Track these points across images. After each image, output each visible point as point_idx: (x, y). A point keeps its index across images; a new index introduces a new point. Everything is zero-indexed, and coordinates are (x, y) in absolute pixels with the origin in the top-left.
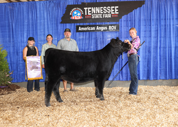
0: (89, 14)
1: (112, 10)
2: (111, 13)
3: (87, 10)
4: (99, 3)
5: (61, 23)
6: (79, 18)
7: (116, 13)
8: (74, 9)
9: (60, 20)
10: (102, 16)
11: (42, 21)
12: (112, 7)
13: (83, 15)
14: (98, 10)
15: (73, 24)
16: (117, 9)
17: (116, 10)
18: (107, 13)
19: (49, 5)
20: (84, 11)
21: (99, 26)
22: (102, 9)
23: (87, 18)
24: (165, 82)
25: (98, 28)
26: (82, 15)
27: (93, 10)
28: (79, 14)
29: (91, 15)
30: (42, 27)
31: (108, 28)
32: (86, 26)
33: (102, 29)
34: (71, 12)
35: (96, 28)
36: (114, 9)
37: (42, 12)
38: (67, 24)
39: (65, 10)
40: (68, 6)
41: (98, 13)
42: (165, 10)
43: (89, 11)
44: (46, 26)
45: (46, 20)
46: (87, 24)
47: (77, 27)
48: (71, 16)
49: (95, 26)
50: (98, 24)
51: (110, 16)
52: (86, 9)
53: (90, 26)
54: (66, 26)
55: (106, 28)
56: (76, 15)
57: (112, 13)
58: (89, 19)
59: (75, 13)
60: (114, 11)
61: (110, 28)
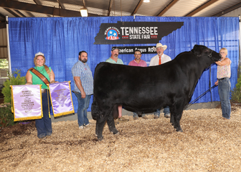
0: (126, 34)
1: (151, 31)
2: (149, 34)
3: (124, 30)
4: (137, 22)
5: (94, 44)
6: (116, 38)
7: (156, 34)
8: (109, 28)
10: (141, 36)
12: (151, 28)
13: (120, 36)
14: (136, 30)
15: (108, 45)
16: (156, 29)
17: (155, 31)
18: (146, 34)
20: (121, 30)
22: (141, 29)
23: (124, 39)
24: (204, 105)
26: (118, 36)
27: (130, 30)
28: (115, 34)
29: (129, 36)
31: (147, 50)
32: (124, 48)
33: (142, 50)
34: (106, 31)
36: (153, 30)
39: (99, 29)
41: (136, 34)
42: (203, 33)
43: (126, 31)
46: (124, 45)
48: (106, 36)
49: (134, 48)
50: (135, 45)
51: (149, 38)
52: (122, 28)
53: (127, 48)
54: (100, 47)
55: (145, 50)
56: (112, 35)
57: (151, 34)
58: (127, 39)
59: (111, 32)
61: (149, 50)
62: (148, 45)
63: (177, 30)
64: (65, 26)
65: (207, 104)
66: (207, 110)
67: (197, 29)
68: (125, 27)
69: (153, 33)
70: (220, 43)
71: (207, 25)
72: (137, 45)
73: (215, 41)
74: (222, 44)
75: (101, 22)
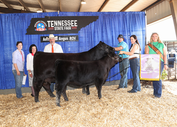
0: (52, 26)
1: (72, 24)
2: (71, 26)
3: (50, 23)
4: (61, 17)
5: (26, 34)
6: (43, 30)
7: (75, 26)
8: (38, 22)
9: (25, 32)
10: (64, 28)
14: (60, 23)
15: (37, 35)
16: (76, 22)
17: (75, 24)
18: (68, 26)
19: (15, 18)
21: (61, 37)
22: (63, 22)
23: (50, 30)
25: (60, 39)
26: (46, 27)
27: (55, 23)
28: (43, 26)
29: (54, 28)
31: (69, 38)
33: (64, 39)
34: (36, 24)
35: (58, 39)
38: (32, 35)
39: (30, 22)
41: (60, 26)
43: (52, 24)
45: (11, 31)
47: (42, 38)
48: (36, 28)
50: (59, 35)
51: (70, 29)
52: (49, 22)
54: (31, 37)
55: (67, 39)
56: (41, 27)
58: (52, 30)
59: (39, 25)
60: (73, 24)
62: (69, 34)
63: (93, 23)
64: (3, 20)
72: (61, 35)
75: (32, 17)
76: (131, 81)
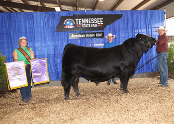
0: (80, 24)
2: (97, 23)
5: (56, 31)
6: (72, 27)
7: (101, 23)
8: (67, 20)
10: (91, 25)
11: (39, 29)
14: (87, 21)
15: (66, 32)
16: (102, 20)
17: (101, 21)
18: (94, 23)
19: (45, 16)
20: (75, 21)
21: (88, 34)
22: (90, 20)
23: (78, 27)
24: (139, 75)
25: (87, 36)
26: (74, 25)
27: (83, 20)
28: (71, 24)
30: (39, 35)
31: (95, 35)
32: (78, 34)
33: (91, 36)
34: (65, 22)
35: (86, 36)
36: (99, 20)
37: (38, 22)
38: (62, 33)
39: (59, 20)
40: (62, 17)
41: (87, 24)
42: (137, 22)
43: (80, 22)
44: (43, 34)
45: (42, 29)
48: (65, 25)
49: (85, 34)
50: (87, 32)
51: (97, 26)
52: (77, 19)
53: (81, 34)
54: (60, 34)
56: (69, 24)
58: (80, 28)
59: (68, 23)
60: (99, 22)
61: (97, 35)
62: (96, 31)
64: (35, 17)
65: (141, 74)
66: (141, 78)
67: (132, 20)
68: (78, 18)
69: (100, 22)
70: (150, 29)
71: (141, 17)
73: (146, 28)
74: (151, 30)
75: (61, 15)
76: (152, 74)
